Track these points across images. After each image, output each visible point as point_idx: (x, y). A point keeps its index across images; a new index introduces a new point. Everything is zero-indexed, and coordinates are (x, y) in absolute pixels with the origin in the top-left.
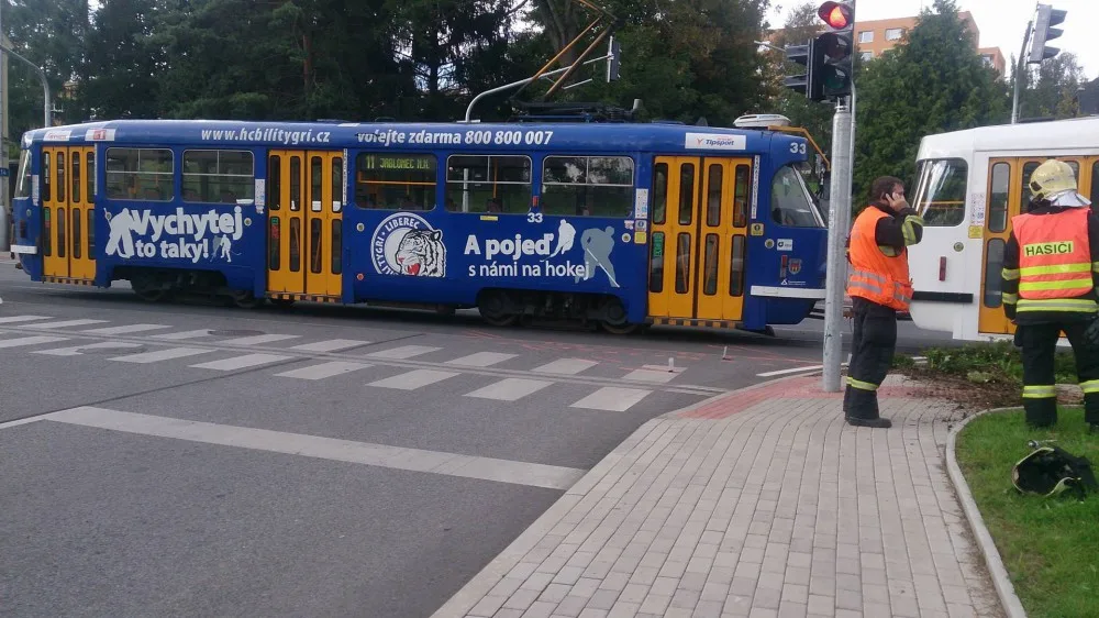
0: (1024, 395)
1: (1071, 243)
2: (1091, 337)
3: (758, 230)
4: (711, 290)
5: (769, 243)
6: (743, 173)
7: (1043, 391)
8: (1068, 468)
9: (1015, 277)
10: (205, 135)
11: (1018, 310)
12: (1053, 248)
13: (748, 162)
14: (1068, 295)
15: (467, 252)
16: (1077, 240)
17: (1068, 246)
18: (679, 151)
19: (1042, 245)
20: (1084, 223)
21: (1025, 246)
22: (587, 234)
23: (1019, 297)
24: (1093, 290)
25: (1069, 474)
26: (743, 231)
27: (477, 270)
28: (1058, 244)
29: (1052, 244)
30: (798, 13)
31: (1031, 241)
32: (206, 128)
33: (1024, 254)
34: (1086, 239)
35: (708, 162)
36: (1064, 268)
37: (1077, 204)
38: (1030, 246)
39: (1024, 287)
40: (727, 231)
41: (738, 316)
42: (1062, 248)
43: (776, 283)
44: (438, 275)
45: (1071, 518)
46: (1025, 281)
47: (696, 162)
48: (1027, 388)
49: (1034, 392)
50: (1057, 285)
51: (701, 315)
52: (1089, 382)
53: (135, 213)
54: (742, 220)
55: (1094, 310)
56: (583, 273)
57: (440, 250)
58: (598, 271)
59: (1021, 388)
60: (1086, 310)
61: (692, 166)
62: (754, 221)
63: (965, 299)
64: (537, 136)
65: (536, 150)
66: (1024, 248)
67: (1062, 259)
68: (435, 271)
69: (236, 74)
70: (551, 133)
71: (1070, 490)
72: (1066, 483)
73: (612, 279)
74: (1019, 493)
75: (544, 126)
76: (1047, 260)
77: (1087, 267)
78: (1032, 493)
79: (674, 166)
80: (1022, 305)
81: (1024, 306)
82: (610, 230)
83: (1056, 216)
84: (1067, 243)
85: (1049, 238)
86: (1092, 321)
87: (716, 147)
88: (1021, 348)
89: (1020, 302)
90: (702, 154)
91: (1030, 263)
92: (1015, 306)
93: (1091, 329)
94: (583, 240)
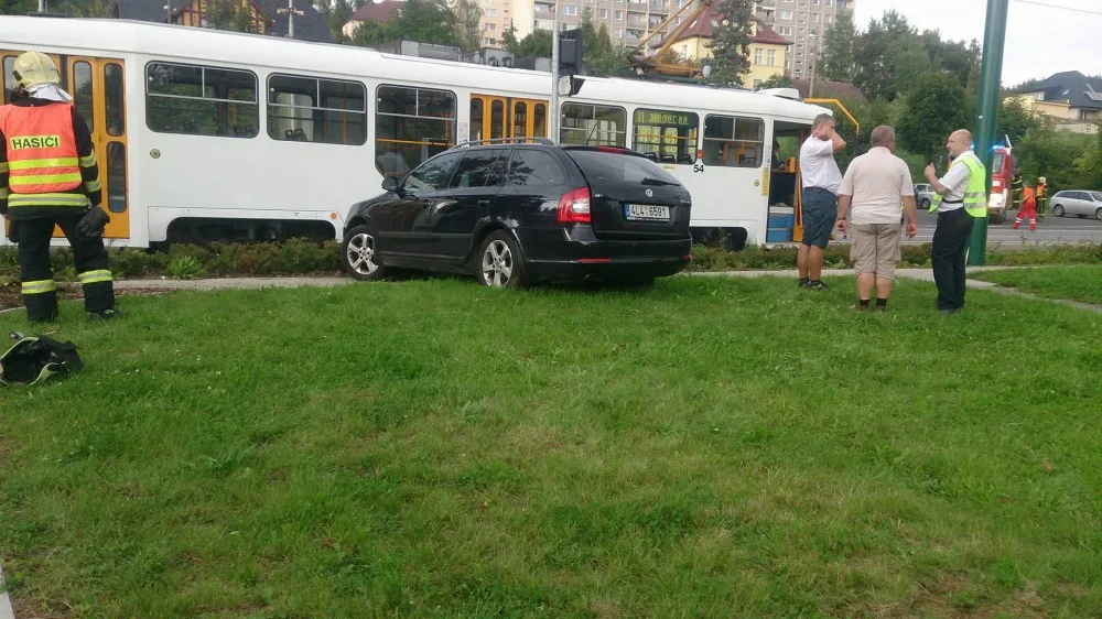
0: (23, 292)
1: (58, 137)
2: (83, 230)
7: (40, 286)
8: (53, 354)
9: (5, 171)
11: (10, 204)
12: (40, 142)
14: (59, 189)
16: (64, 135)
17: (54, 140)
19: (29, 138)
20: (68, 117)
21: (12, 139)
23: (10, 192)
24: (83, 184)
25: (55, 360)
28: (45, 137)
29: (39, 137)
31: (18, 132)
33: (11, 148)
34: (72, 135)
37: (59, 99)
38: (16, 139)
39: (14, 181)
42: (50, 142)
45: (50, 400)
46: (15, 174)
48: (24, 284)
49: (32, 287)
50: (49, 179)
52: (87, 273)
55: (84, 204)
59: (19, 284)
60: (78, 204)
66: (11, 140)
67: (50, 153)
71: (55, 375)
72: (49, 368)
74: (5, 385)
76: (36, 153)
77: (74, 161)
78: (17, 384)
80: (13, 200)
81: (15, 201)
83: (40, 109)
84: (53, 137)
85: (36, 131)
86: (84, 215)
88: (17, 244)
89: (11, 196)
91: (17, 156)
92: (6, 201)
93: (83, 222)
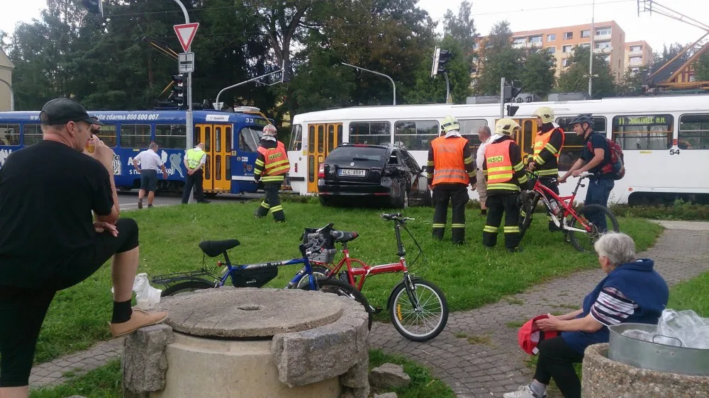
3: (234, 153)
4: (219, 178)
5: (239, 159)
6: (228, 130)
7: (492, 229)
10: (32, 118)
13: (230, 126)
15: (129, 164)
18: (204, 122)
22: (172, 155)
23: (488, 183)
24: (513, 178)
26: (229, 154)
27: (133, 171)
30: (497, 27)
32: (33, 115)
34: (509, 156)
35: (215, 126)
36: (501, 169)
39: (490, 178)
40: (224, 154)
41: (229, 188)
43: (242, 174)
44: (118, 174)
47: (210, 126)
48: (485, 227)
51: (216, 188)
53: (6, 151)
54: (228, 149)
56: (171, 172)
57: (119, 164)
58: (176, 171)
61: (209, 128)
62: (233, 150)
63: (302, 179)
64: (153, 116)
65: (152, 122)
68: (117, 172)
69: (109, 81)
70: (158, 115)
73: (181, 174)
75: (155, 112)
77: (510, 168)
79: (203, 128)
82: (180, 154)
87: (217, 120)
89: (488, 185)
90: (213, 123)
94: (170, 159)
